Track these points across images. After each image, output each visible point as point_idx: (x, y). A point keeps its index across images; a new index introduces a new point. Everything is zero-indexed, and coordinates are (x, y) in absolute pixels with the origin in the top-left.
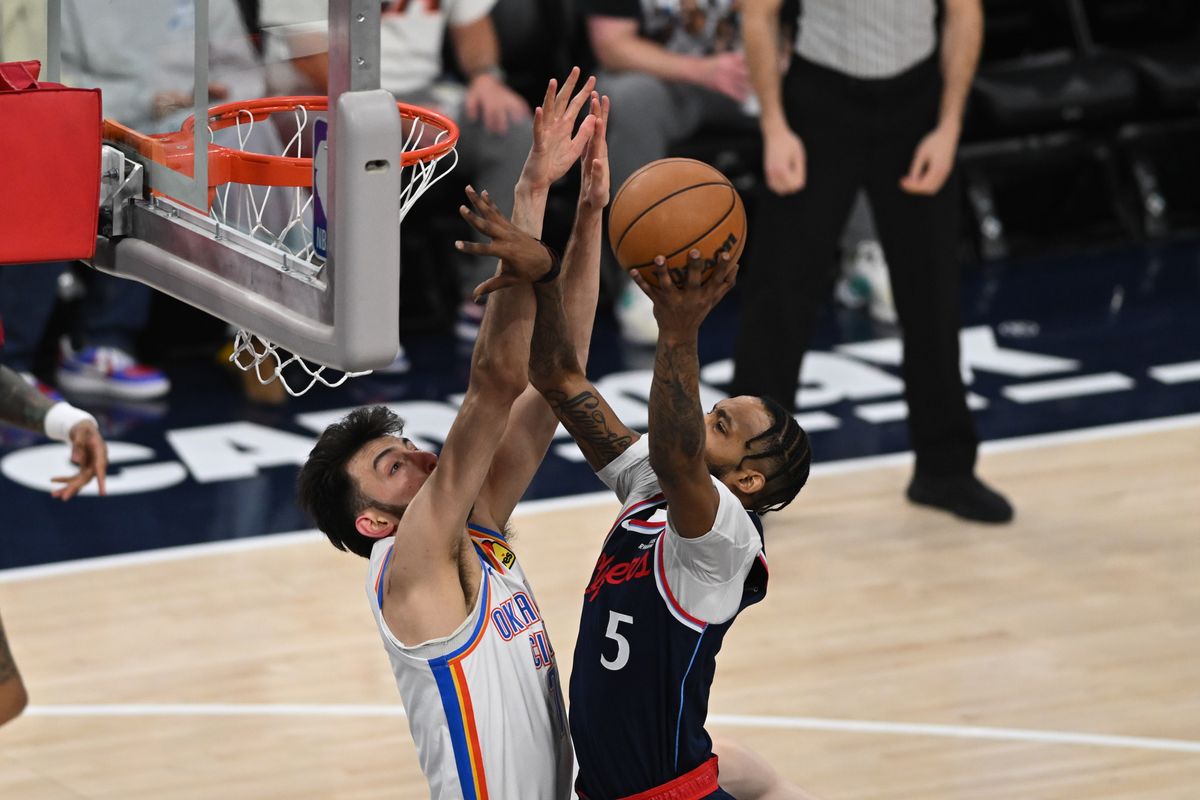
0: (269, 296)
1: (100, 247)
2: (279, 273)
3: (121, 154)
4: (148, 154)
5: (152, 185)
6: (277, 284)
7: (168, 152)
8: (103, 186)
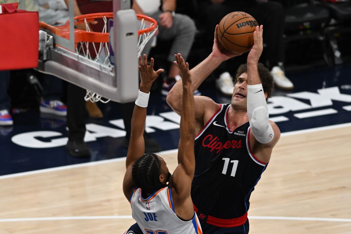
0: (96, 78)
1: (39, 64)
2: (98, 71)
3: (46, 33)
4: (55, 33)
5: (57, 43)
6: (98, 75)
7: (61, 32)
8: (40, 44)
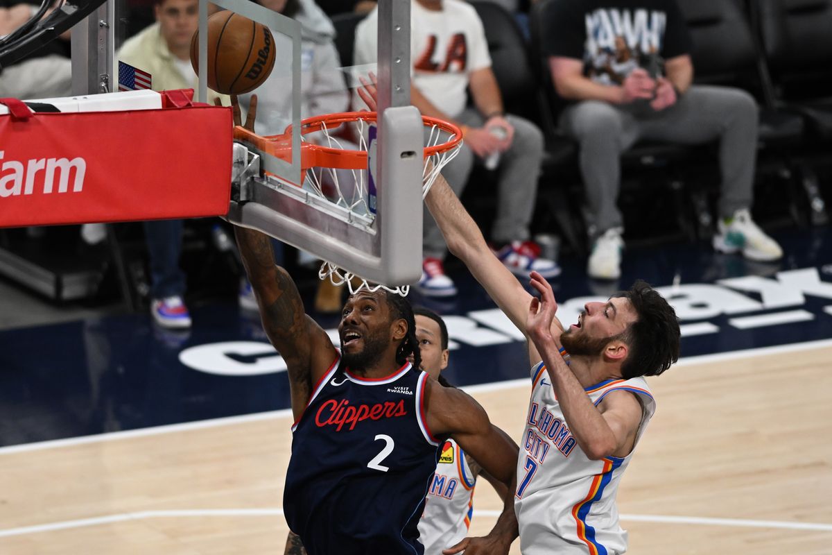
0: (340, 239)
1: (232, 208)
2: (346, 224)
3: (246, 148)
4: (263, 149)
5: (266, 168)
6: (345, 231)
7: (277, 147)
8: (234, 169)
